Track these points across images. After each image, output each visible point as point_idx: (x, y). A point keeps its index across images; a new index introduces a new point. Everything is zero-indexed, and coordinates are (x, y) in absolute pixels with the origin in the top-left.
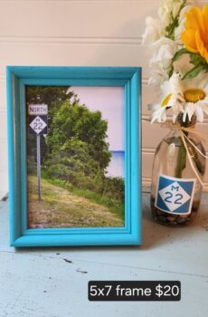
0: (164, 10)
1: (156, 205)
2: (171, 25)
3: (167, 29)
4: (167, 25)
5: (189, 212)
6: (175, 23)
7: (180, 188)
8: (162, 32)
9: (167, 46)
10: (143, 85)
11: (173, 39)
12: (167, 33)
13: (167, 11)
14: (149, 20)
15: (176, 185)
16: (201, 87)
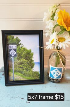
0: (50, 10)
1: (50, 76)
2: (53, 15)
3: (51, 17)
4: (51, 15)
5: (61, 78)
6: (54, 15)
7: (58, 71)
8: (50, 18)
9: (52, 23)
10: (44, 35)
11: (53, 20)
12: (51, 18)
13: (51, 11)
14: (45, 14)
15: (56, 69)
16: (63, 37)
